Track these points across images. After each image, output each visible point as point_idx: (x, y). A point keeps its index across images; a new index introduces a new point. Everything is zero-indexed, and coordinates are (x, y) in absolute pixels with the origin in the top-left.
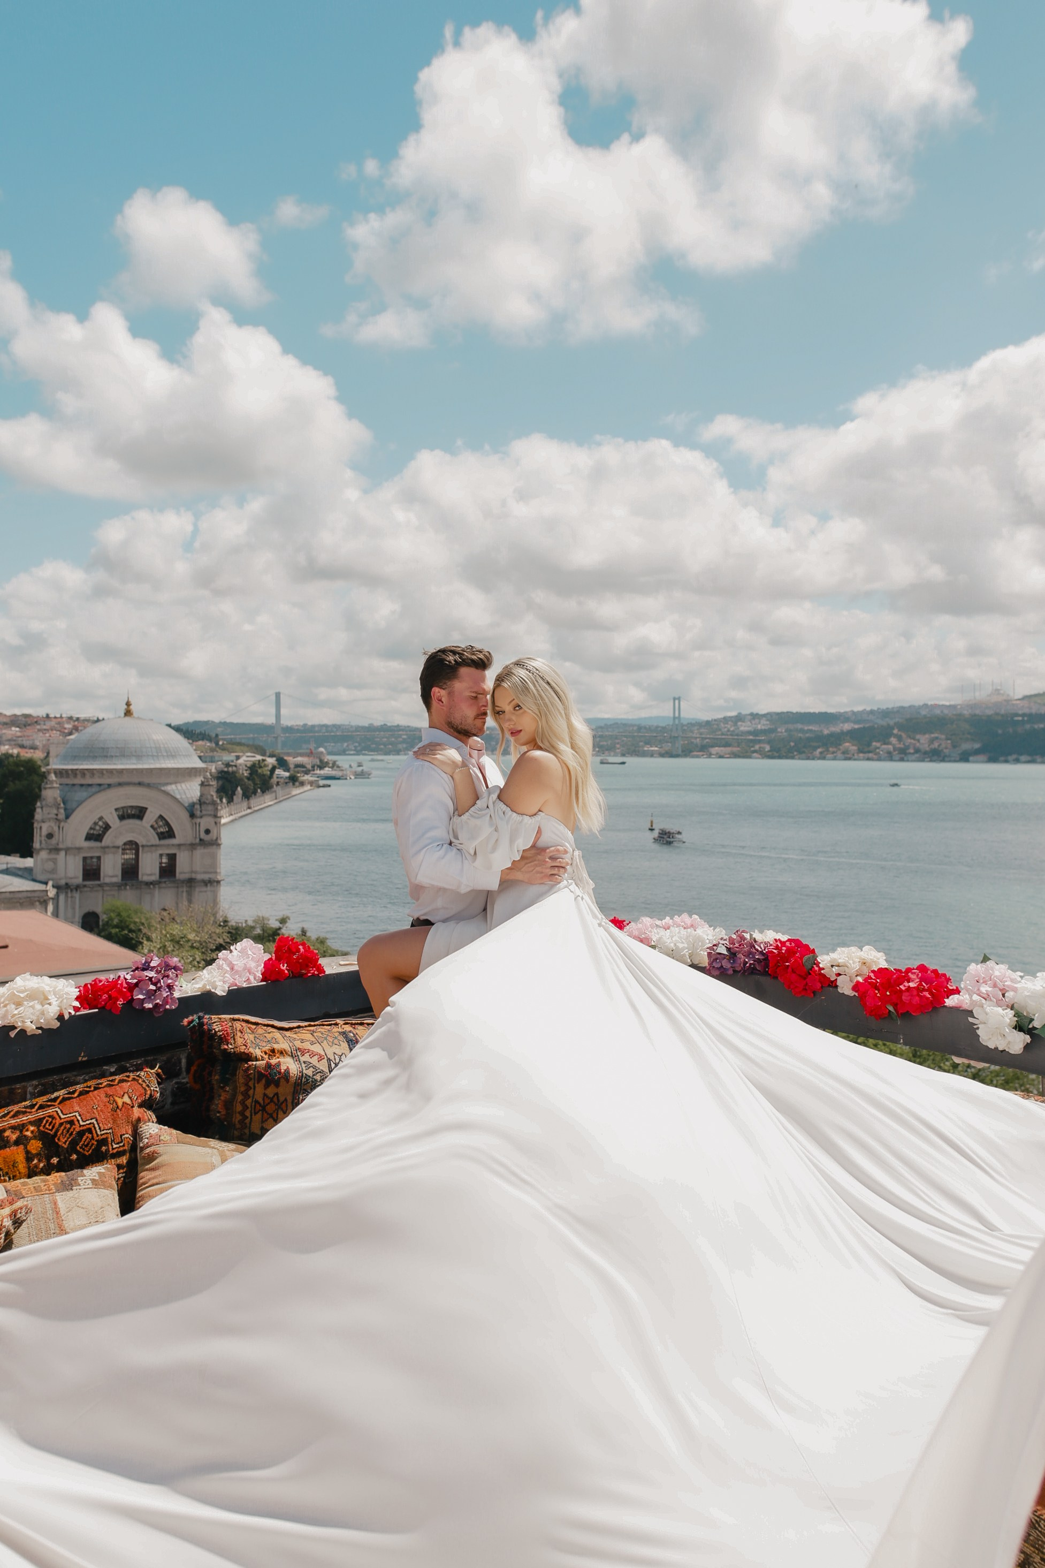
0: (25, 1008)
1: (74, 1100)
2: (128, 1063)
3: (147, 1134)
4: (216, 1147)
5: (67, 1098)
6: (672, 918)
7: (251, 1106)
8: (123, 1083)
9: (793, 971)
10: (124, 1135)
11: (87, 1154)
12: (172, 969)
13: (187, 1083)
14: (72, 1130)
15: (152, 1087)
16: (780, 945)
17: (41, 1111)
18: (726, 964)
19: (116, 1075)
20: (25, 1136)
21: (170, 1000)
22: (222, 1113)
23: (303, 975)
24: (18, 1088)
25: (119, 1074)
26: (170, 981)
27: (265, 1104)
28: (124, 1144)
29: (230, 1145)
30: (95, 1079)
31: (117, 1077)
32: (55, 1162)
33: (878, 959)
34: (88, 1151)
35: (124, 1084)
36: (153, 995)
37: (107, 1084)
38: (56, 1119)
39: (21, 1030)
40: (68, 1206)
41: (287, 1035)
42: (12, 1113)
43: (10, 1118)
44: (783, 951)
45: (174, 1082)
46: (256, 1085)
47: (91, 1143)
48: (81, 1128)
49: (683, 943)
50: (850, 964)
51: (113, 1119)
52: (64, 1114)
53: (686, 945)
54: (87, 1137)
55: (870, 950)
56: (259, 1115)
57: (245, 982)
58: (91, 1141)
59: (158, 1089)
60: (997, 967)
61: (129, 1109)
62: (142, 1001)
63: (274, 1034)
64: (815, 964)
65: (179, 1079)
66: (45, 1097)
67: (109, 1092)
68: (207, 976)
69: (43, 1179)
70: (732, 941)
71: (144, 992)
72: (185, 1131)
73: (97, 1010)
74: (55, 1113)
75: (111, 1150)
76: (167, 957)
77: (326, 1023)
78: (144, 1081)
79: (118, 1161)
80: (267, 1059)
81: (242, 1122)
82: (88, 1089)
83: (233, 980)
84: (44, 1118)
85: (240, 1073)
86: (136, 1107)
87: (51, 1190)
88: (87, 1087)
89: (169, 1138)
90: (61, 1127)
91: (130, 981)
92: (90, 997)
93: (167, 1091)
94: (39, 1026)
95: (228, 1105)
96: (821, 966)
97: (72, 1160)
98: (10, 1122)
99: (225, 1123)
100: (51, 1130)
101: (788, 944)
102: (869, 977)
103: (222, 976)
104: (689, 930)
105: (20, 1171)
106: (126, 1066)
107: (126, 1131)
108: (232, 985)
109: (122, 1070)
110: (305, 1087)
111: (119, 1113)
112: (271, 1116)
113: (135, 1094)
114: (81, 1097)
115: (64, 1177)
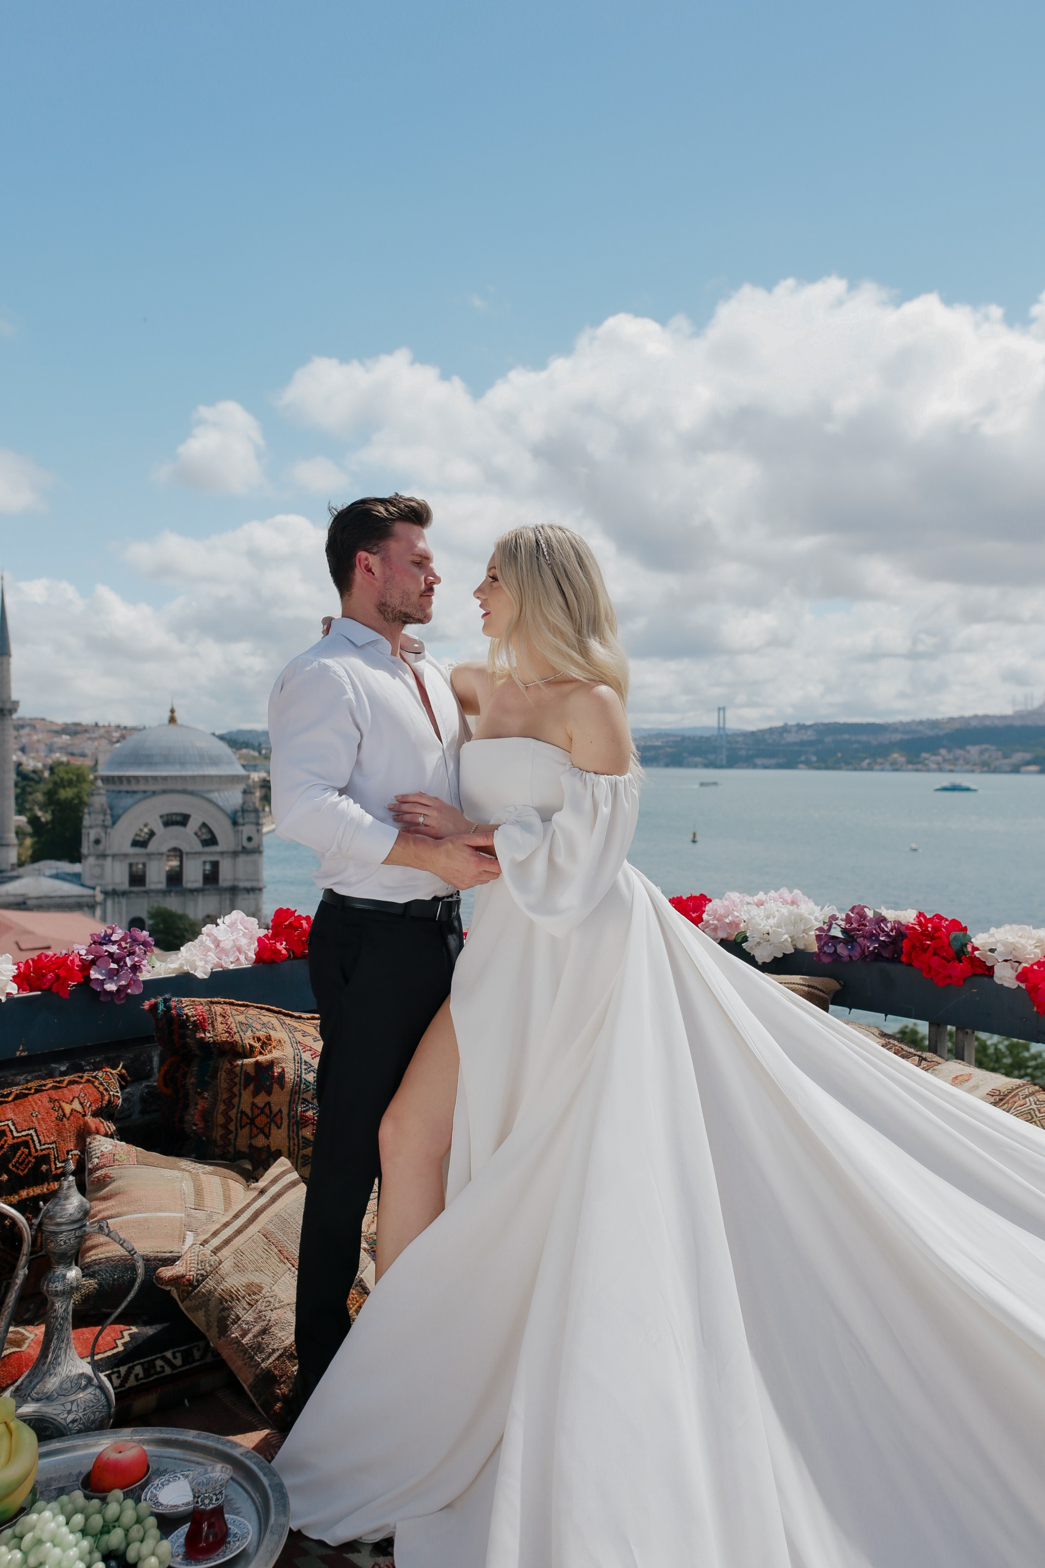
1: (7, 1105)
2: (83, 1061)
3: (97, 1151)
4: (188, 1168)
6: (766, 893)
7: (236, 1118)
8: (73, 1085)
9: (936, 953)
10: (71, 1150)
11: (22, 1174)
12: (140, 944)
13: (159, 1086)
14: (3, 1142)
15: (112, 1091)
18: (842, 950)
19: (66, 1076)
21: (136, 983)
22: (199, 1126)
25: (71, 1074)
26: (136, 959)
27: (254, 1116)
29: (206, 1166)
30: (39, 1079)
31: (67, 1078)
34: (23, 1171)
35: (74, 1087)
36: (116, 975)
37: (53, 1086)
44: (927, 930)
45: (143, 1085)
46: (243, 1092)
47: (27, 1160)
48: (15, 1141)
49: (781, 923)
51: (57, 1131)
53: (786, 926)
54: (23, 1152)
56: (246, 1130)
57: (232, 963)
58: (27, 1157)
59: (119, 1095)
61: (79, 1118)
62: (102, 982)
64: (966, 944)
65: (150, 1082)
67: (54, 1096)
68: (185, 954)
70: (848, 919)
71: (104, 972)
73: (39, 993)
75: (53, 1169)
76: (134, 930)
78: (101, 1084)
80: (257, 1056)
81: (224, 1137)
82: (27, 1092)
83: (217, 959)
85: (222, 1075)
86: (88, 1116)
88: (26, 1089)
89: (126, 1157)
91: (85, 957)
92: (32, 977)
93: (135, 1097)
95: (207, 1116)
96: (975, 947)
97: (2, 1182)
99: (204, 1138)
101: (934, 920)
103: (204, 955)
104: (791, 908)
106: (82, 1064)
107: (74, 1147)
108: (217, 965)
109: (77, 1068)
110: (305, 1096)
111: (66, 1124)
112: (262, 1131)
113: (88, 1099)
114: (19, 1101)
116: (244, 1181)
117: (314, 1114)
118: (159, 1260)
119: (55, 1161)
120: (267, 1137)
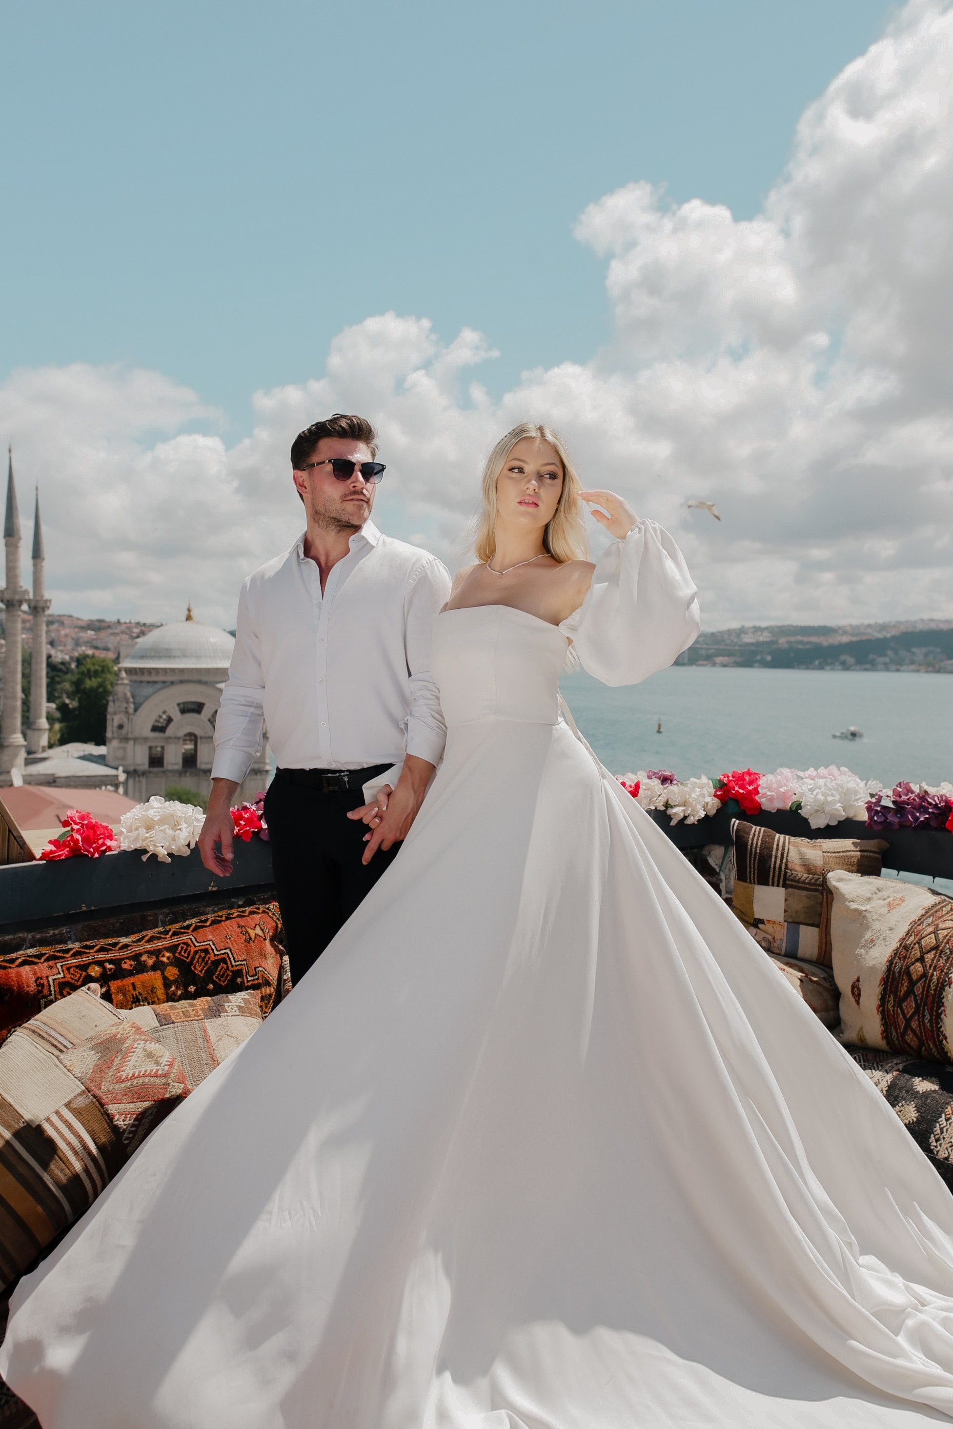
0: (156, 832)
1: (206, 928)
2: (257, 897)
5: (200, 926)
6: (816, 769)
8: (253, 914)
10: (258, 967)
11: (223, 985)
14: (207, 959)
17: (175, 937)
18: (891, 818)
20: (162, 961)
24: (150, 915)
28: (258, 977)
30: (225, 910)
31: (247, 908)
32: (193, 990)
34: (224, 982)
35: (255, 916)
37: (238, 915)
38: (191, 947)
39: (152, 854)
40: (218, 1034)
42: (147, 938)
43: (146, 942)
47: (226, 974)
48: (216, 958)
49: (833, 795)
51: (246, 951)
52: (198, 942)
53: (837, 797)
54: (223, 967)
58: (226, 971)
61: (261, 941)
66: (177, 925)
67: (241, 923)
69: (190, 1003)
70: (897, 794)
74: (189, 941)
75: (246, 982)
78: (274, 914)
82: (220, 919)
84: (179, 944)
86: (268, 940)
87: (200, 1015)
88: (218, 916)
90: (196, 954)
94: (170, 852)
97: (209, 990)
98: (146, 947)
100: (187, 958)
105: (159, 997)
106: (253, 899)
107: (260, 964)
109: (249, 903)
111: (253, 945)
113: (266, 926)
114: (215, 926)
115: (211, 1001)
119: (246, 975)
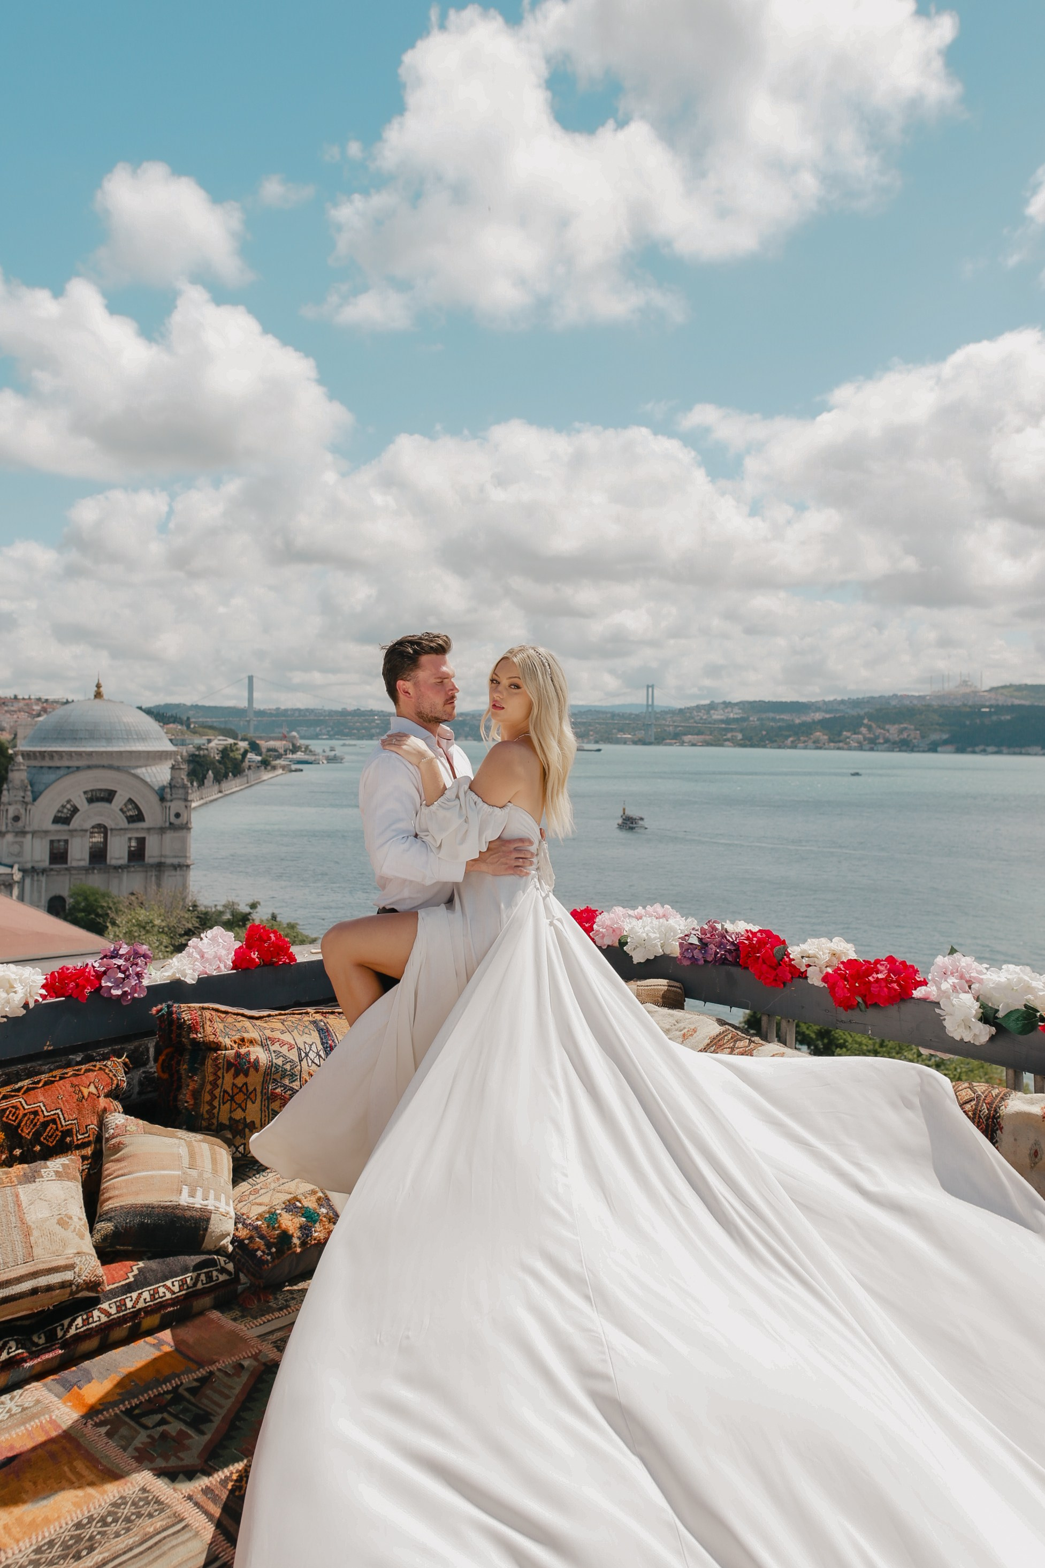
1: (39, 1090)
2: (94, 1053)
3: (112, 1124)
4: (183, 1137)
5: (31, 1088)
6: (644, 907)
7: (220, 1095)
8: (89, 1072)
9: (764, 962)
10: (89, 1125)
11: (51, 1145)
12: (141, 956)
13: (155, 1072)
14: (36, 1121)
15: (119, 1076)
16: (751, 936)
17: (4, 1101)
18: (697, 954)
19: (82, 1065)
21: (138, 989)
22: (190, 1103)
23: (273, 964)
25: (85, 1064)
26: (138, 969)
27: (234, 1094)
28: (89, 1135)
29: (196, 1135)
30: (61, 1068)
31: (83, 1066)
32: (18, 1153)
33: (848, 950)
34: (52, 1142)
35: (90, 1074)
36: (122, 983)
37: (73, 1074)
38: (19, 1110)
40: (30, 1198)
41: (257, 1024)
44: (754, 942)
45: (141, 1071)
46: (225, 1074)
47: (55, 1134)
48: (46, 1119)
49: (655, 933)
50: (820, 955)
51: (78, 1110)
52: (28, 1105)
53: (658, 935)
54: (52, 1128)
55: (840, 941)
56: (228, 1105)
57: (214, 970)
58: (55, 1132)
59: (125, 1079)
60: (964, 959)
61: (95, 1099)
62: (110, 988)
63: (244, 1022)
64: (785, 955)
65: (146, 1068)
66: (9, 1087)
67: (75, 1082)
68: (176, 964)
69: (5, 1171)
70: (703, 932)
71: (112, 980)
72: (152, 1121)
73: (64, 998)
74: (19, 1104)
75: (75, 1141)
76: (136, 945)
77: (297, 1012)
78: (111, 1071)
79: (83, 1152)
80: (236, 1048)
81: (209, 1112)
82: (53, 1079)
83: (202, 968)
84: (8, 1108)
85: (209, 1062)
86: (102, 1097)
87: (13, 1182)
88: (52, 1077)
89: (135, 1128)
90: (24, 1117)
91: (98, 969)
92: (58, 985)
93: (134, 1081)
94: (4, 1014)
96: (791, 956)
97: (35, 1151)
99: (193, 1113)
100: (15, 1121)
101: (759, 935)
102: (839, 969)
103: (191, 964)
104: (661, 920)
106: (93, 1055)
107: (91, 1122)
108: (202, 973)
109: (88, 1059)
110: (275, 1077)
111: (85, 1104)
112: (240, 1106)
113: (102, 1083)
114: (46, 1087)
115: (27, 1168)
116: (227, 1147)
117: (282, 1091)
118: (162, 1208)
119: (75, 1135)
120: (244, 1110)
